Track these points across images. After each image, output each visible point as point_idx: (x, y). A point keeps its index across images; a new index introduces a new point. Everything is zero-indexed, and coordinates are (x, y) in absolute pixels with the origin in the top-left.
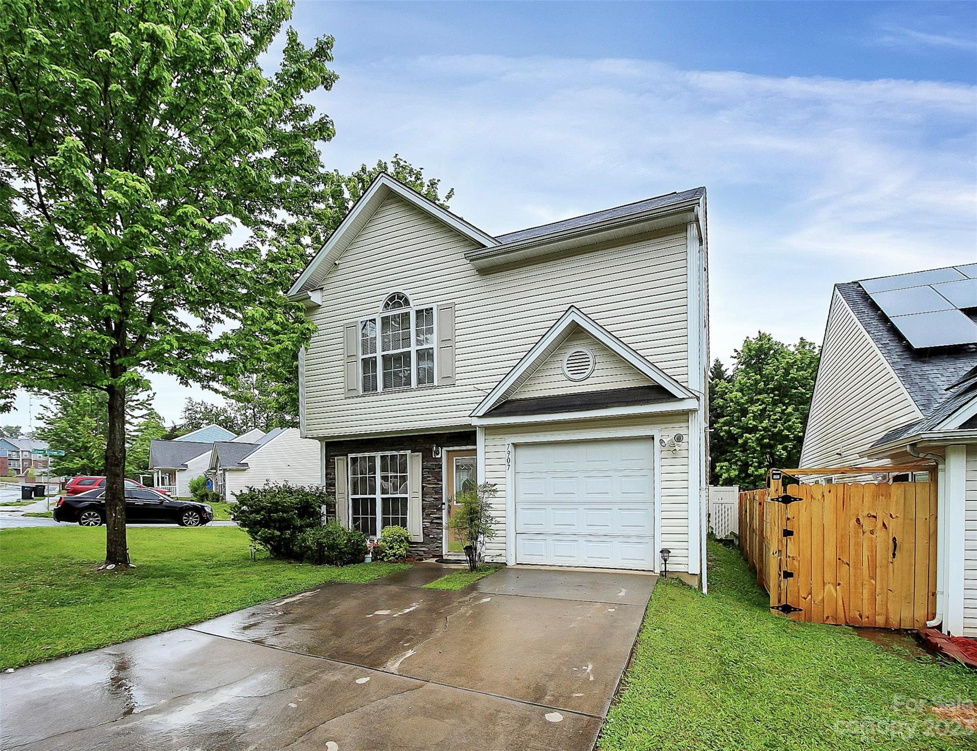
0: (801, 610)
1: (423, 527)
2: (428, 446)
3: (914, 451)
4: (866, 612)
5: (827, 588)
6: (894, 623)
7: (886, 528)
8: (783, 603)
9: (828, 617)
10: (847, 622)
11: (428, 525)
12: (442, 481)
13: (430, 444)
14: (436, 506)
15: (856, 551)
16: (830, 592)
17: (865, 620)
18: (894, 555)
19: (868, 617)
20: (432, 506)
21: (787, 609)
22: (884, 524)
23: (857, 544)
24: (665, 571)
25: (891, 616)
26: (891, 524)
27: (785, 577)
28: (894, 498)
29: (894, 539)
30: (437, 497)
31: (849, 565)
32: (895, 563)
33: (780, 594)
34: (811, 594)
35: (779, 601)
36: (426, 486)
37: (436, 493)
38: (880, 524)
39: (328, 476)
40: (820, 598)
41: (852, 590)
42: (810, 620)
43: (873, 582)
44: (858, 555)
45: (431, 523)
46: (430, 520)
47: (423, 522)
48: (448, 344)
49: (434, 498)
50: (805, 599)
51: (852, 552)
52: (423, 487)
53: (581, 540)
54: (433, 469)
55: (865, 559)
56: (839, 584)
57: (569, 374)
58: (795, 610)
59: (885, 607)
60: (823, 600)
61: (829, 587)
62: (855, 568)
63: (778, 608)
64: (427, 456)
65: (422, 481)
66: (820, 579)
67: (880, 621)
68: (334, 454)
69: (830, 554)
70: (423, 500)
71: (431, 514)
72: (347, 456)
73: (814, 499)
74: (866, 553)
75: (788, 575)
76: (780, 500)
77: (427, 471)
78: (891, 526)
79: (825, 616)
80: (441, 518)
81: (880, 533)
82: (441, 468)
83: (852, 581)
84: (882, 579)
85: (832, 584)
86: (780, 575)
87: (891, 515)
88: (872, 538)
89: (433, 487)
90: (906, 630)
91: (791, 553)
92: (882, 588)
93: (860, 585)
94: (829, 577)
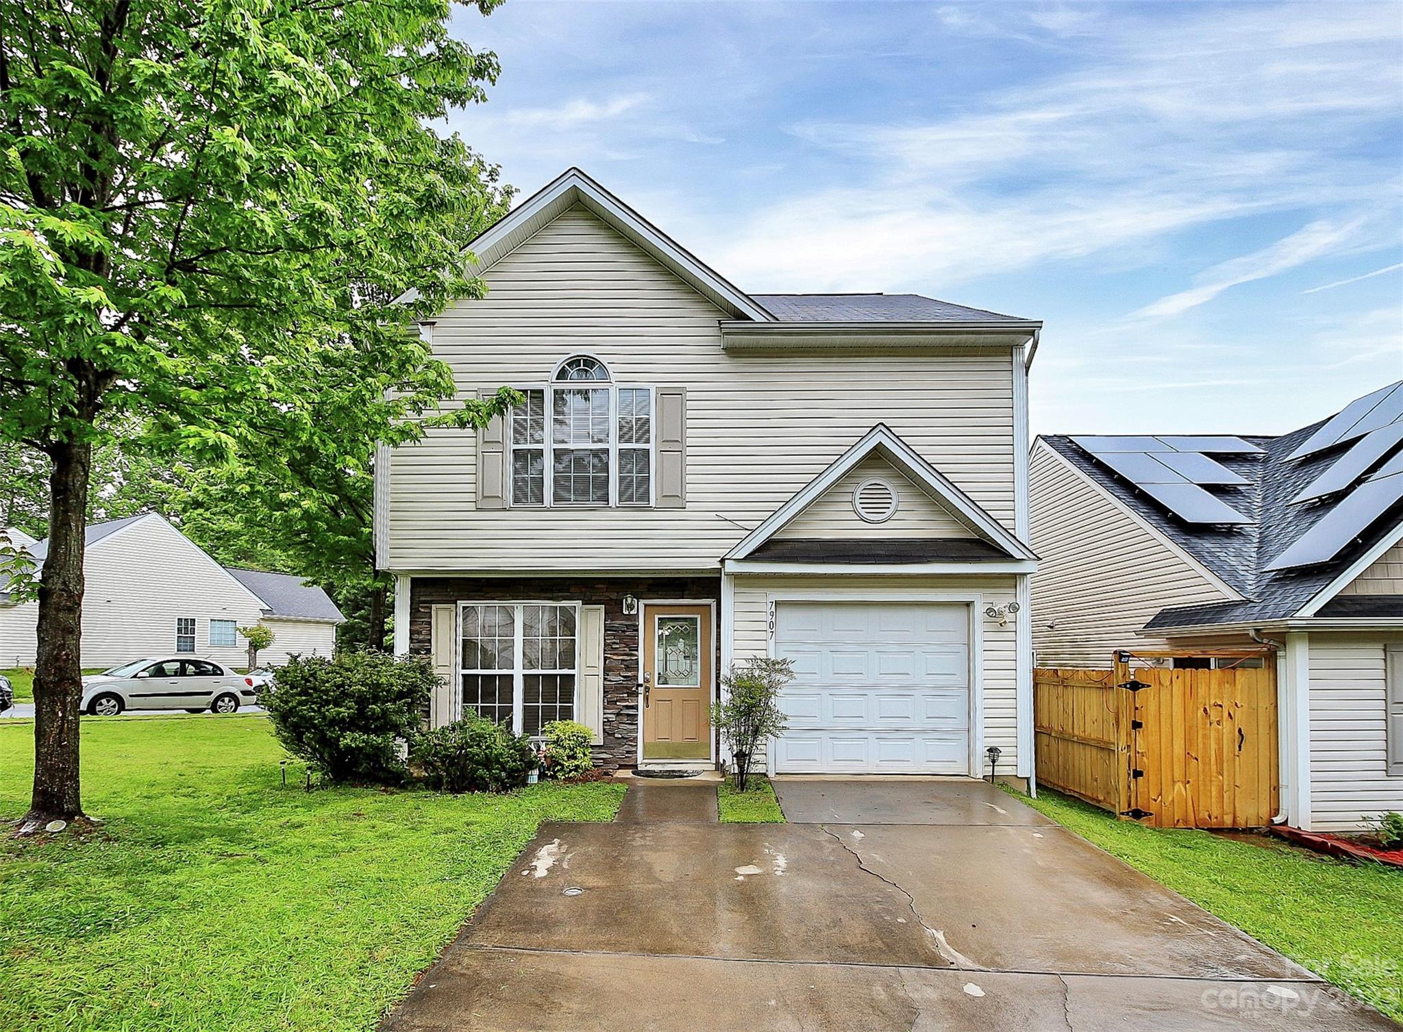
0: (1151, 814)
1: (604, 722)
2: (614, 596)
3: (1258, 637)
4: (1215, 812)
5: (1176, 787)
6: (1241, 823)
7: (1231, 718)
8: (1133, 807)
9: (1178, 821)
10: (1196, 825)
11: (613, 717)
12: (637, 650)
13: (618, 593)
14: (627, 688)
15: (1204, 743)
16: (1180, 790)
17: (1214, 820)
18: (1240, 747)
19: (1216, 818)
20: (618, 688)
21: (1137, 814)
22: (1230, 714)
23: (1205, 736)
24: (993, 776)
25: (1238, 814)
26: (1238, 715)
27: (1135, 777)
28: (1239, 686)
29: (1240, 730)
30: (629, 674)
31: (1197, 759)
32: (1241, 757)
33: (1130, 797)
34: (1161, 794)
35: (1129, 806)
36: (610, 658)
37: (628, 668)
38: (1226, 714)
39: (416, 636)
40: (1170, 799)
41: (1201, 788)
42: (1161, 825)
43: (1221, 777)
44: (1206, 747)
45: (618, 715)
46: (616, 711)
47: (604, 714)
48: (677, 447)
49: (623, 677)
50: (1155, 800)
51: (1201, 746)
52: (605, 659)
53: (872, 737)
54: (624, 631)
55: (1213, 753)
56: (1188, 782)
57: (863, 512)
58: (1146, 814)
59: (1232, 805)
60: (1173, 801)
61: (1179, 786)
62: (1204, 764)
63: (1127, 814)
64: (613, 611)
65: (605, 650)
66: (1170, 777)
67: (1228, 821)
68: (428, 599)
69: (1179, 749)
70: (605, 679)
71: (617, 701)
72: (456, 603)
73: (1163, 685)
74: (1213, 746)
75: (1138, 774)
76: (1128, 686)
77: (612, 635)
78: (1236, 715)
79: (1176, 819)
80: (636, 707)
81: (1227, 723)
82: (637, 630)
83: (1201, 778)
84: (1228, 776)
85: (1182, 782)
86: (1129, 774)
87: (1236, 705)
88: (1218, 729)
89: (622, 660)
90: (1252, 829)
91: (1141, 749)
92: (1229, 785)
93: (1208, 782)
94: (1178, 774)
